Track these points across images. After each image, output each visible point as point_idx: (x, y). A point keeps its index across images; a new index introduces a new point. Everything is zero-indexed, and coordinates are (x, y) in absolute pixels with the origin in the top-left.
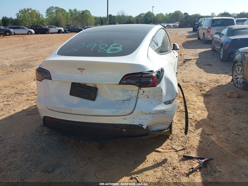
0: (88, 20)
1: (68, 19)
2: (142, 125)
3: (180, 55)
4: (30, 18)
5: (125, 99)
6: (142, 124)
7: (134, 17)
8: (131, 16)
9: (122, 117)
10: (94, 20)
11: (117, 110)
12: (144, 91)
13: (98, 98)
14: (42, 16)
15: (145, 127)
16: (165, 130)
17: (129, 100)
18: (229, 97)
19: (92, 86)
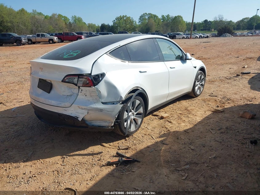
0: (180, 26)
1: (159, 25)
2: (78, 118)
3: (243, 68)
4: (124, 25)
5: (69, 94)
6: (78, 116)
7: (235, 22)
8: (231, 21)
9: (64, 108)
10: (185, 27)
11: (60, 102)
12: (82, 90)
13: (52, 92)
14: (136, 22)
15: (80, 119)
16: (108, 127)
17: (71, 96)
18: (242, 117)
19: (49, 82)
